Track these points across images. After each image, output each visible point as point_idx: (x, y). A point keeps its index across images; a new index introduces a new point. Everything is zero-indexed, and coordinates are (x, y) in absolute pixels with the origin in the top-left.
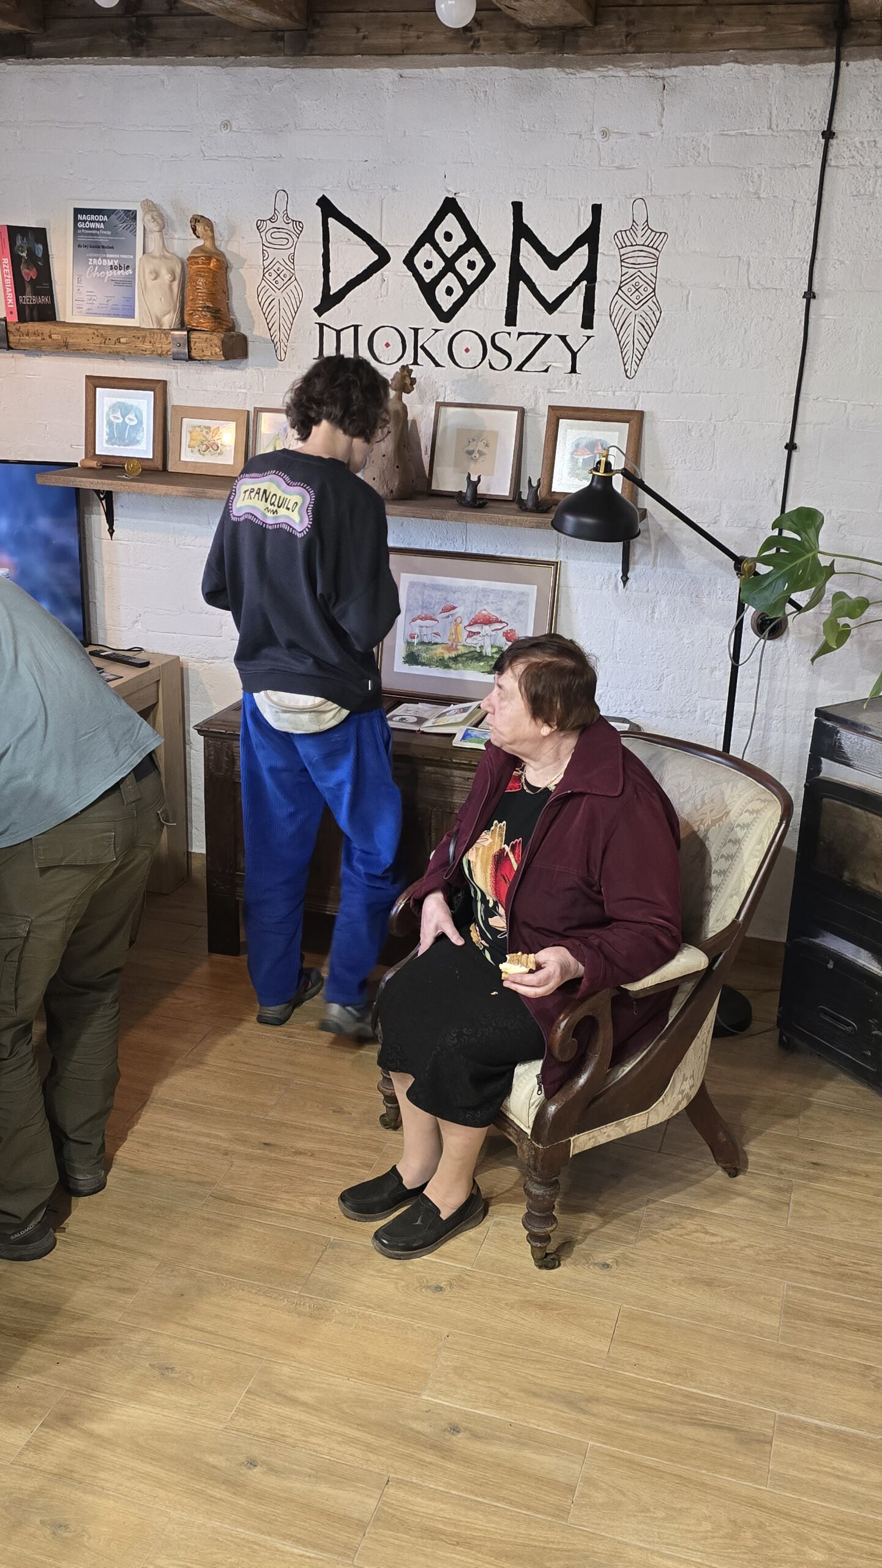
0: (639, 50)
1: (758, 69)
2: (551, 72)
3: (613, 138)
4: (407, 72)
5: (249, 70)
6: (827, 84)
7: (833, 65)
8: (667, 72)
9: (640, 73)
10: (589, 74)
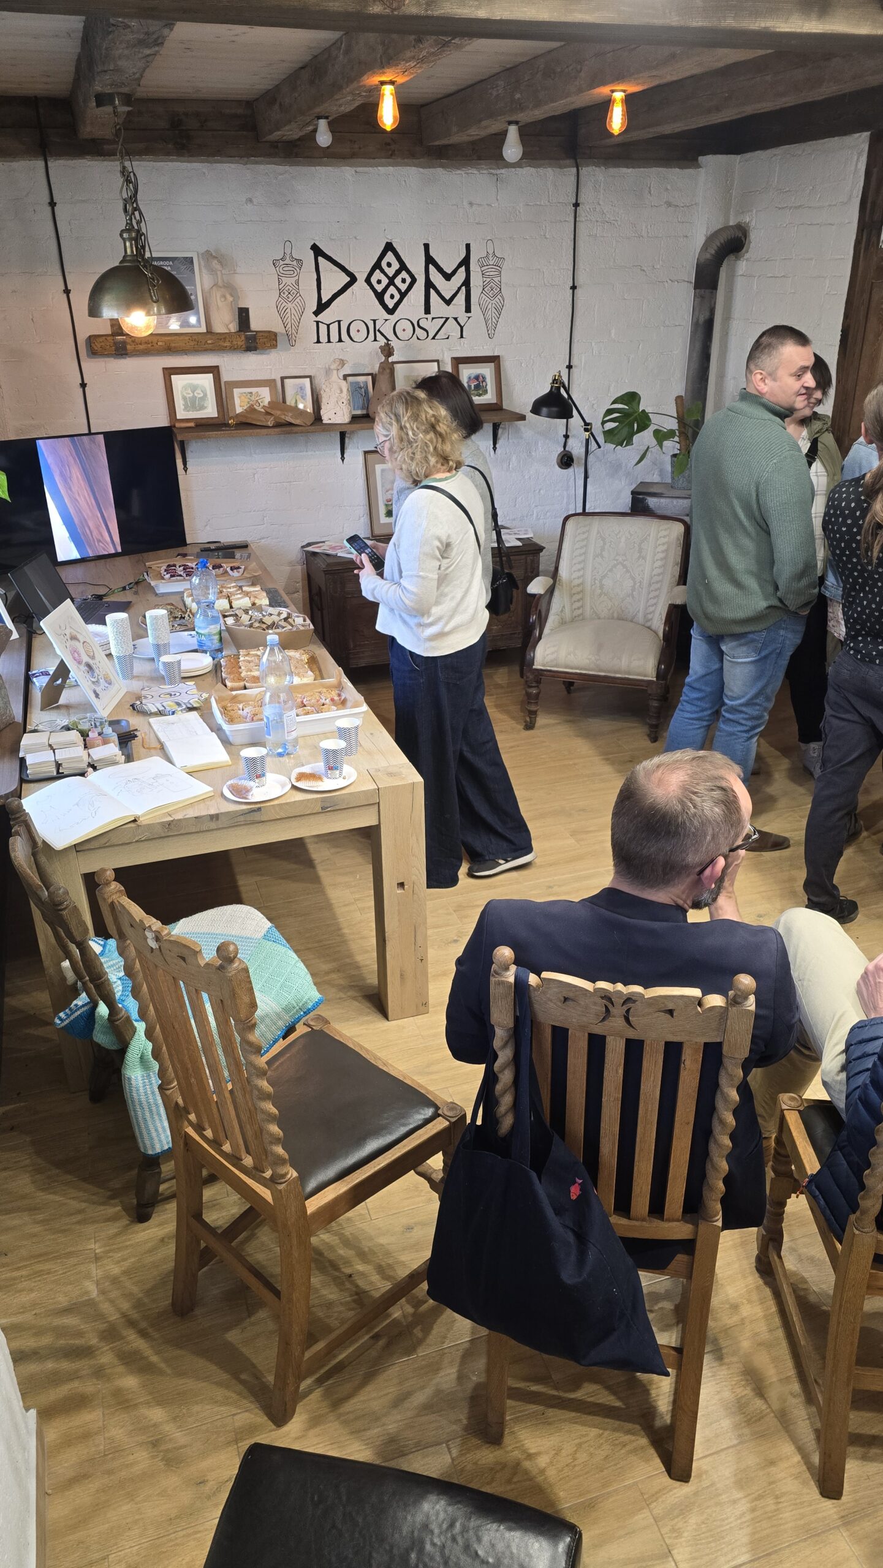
0: (479, 158)
1: (541, 171)
2: (440, 171)
3: (475, 207)
4: (359, 169)
5: (262, 167)
6: (573, 179)
7: (575, 169)
8: (498, 172)
9: (485, 172)
10: (459, 172)
